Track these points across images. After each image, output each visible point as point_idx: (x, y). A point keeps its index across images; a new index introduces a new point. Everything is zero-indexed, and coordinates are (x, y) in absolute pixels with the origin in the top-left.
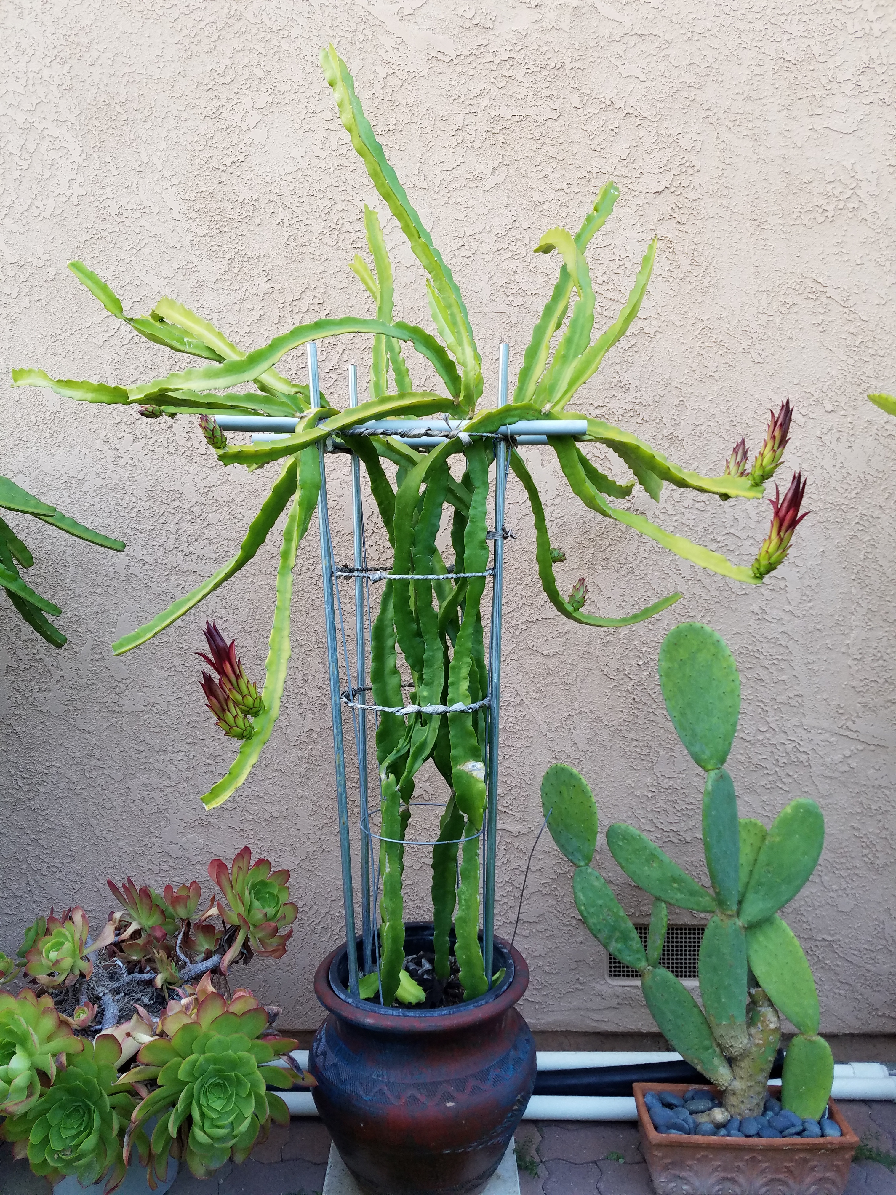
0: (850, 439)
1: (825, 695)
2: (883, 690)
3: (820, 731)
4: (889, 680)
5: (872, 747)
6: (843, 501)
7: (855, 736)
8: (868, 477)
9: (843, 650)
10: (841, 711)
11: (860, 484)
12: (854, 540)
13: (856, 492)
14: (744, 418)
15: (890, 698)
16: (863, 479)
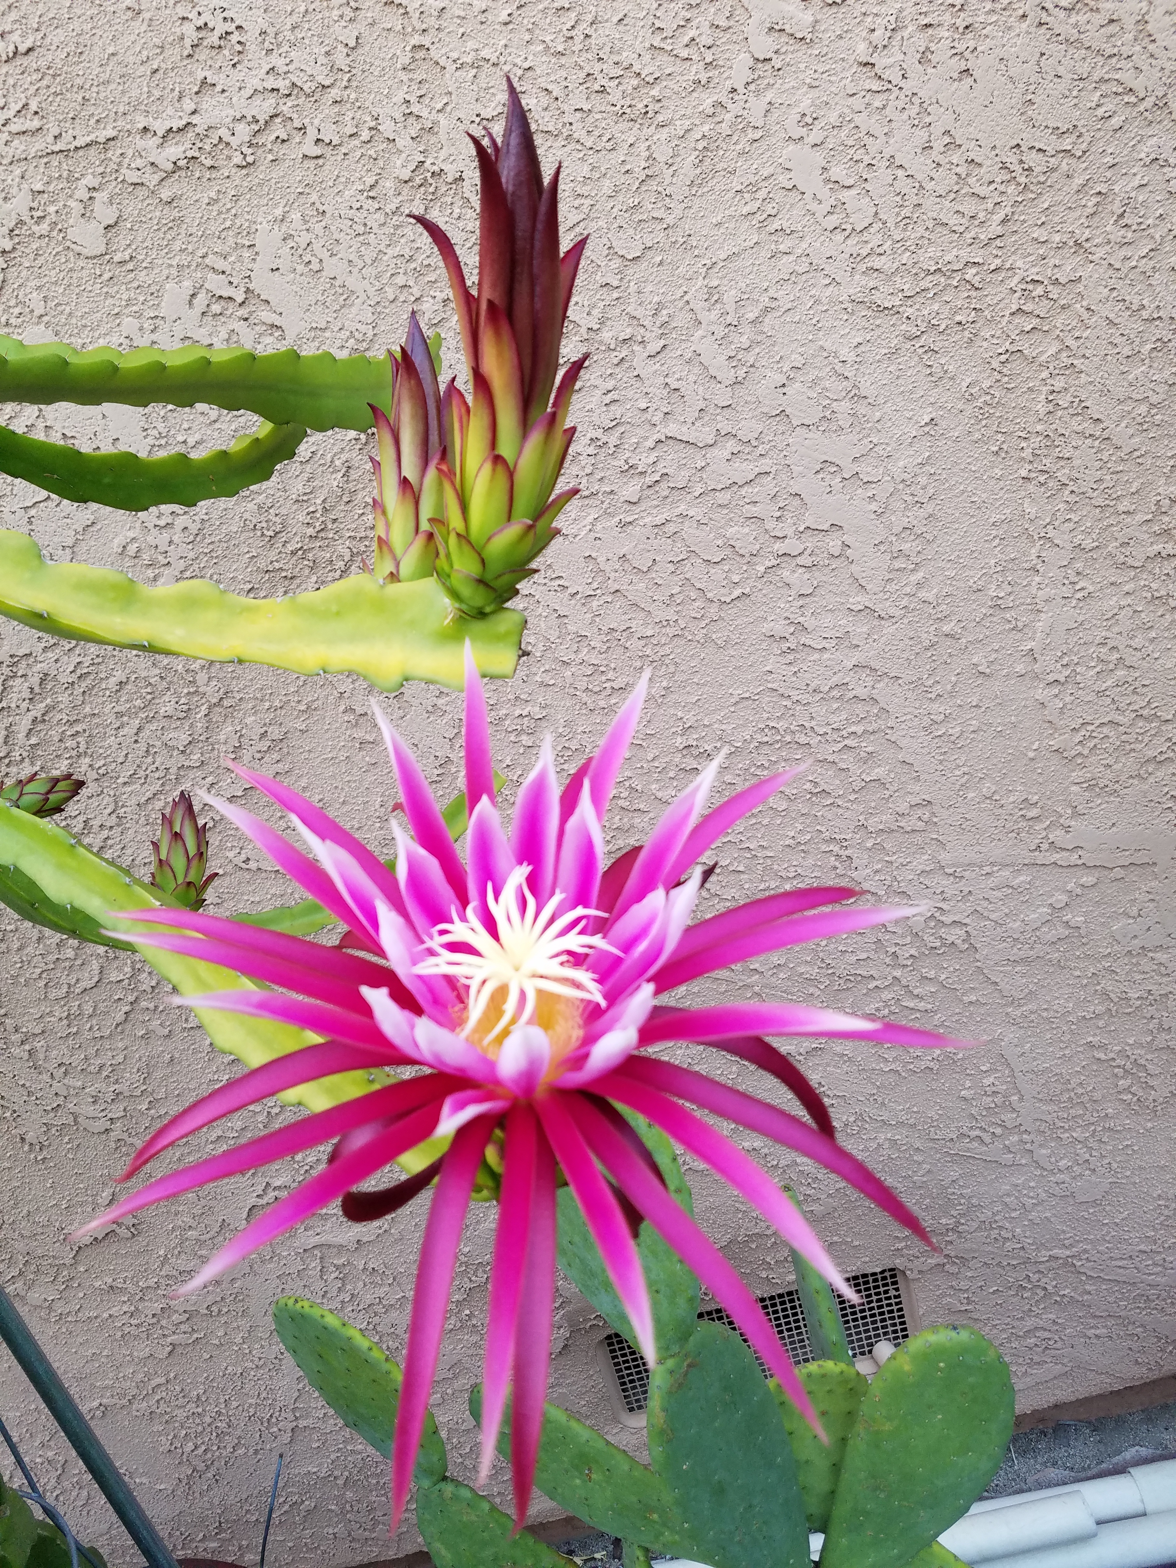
0: (960, 47)
1: (988, 787)
2: (1131, 738)
3: (987, 869)
4: (1145, 712)
5: (1119, 873)
6: (965, 254)
7: (1074, 858)
8: (1032, 159)
9: (1020, 668)
10: (1034, 813)
11: (1011, 189)
12: (1017, 366)
13: (1001, 216)
14: (627, 56)
15: (1151, 753)
16: (1018, 169)
